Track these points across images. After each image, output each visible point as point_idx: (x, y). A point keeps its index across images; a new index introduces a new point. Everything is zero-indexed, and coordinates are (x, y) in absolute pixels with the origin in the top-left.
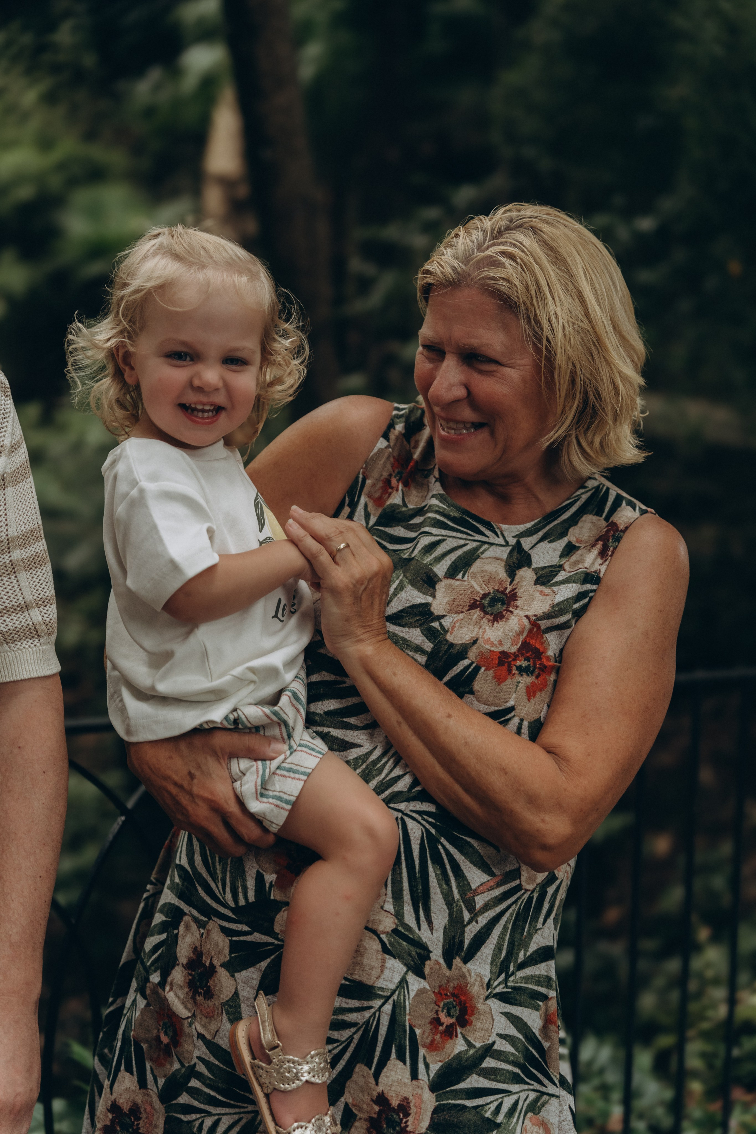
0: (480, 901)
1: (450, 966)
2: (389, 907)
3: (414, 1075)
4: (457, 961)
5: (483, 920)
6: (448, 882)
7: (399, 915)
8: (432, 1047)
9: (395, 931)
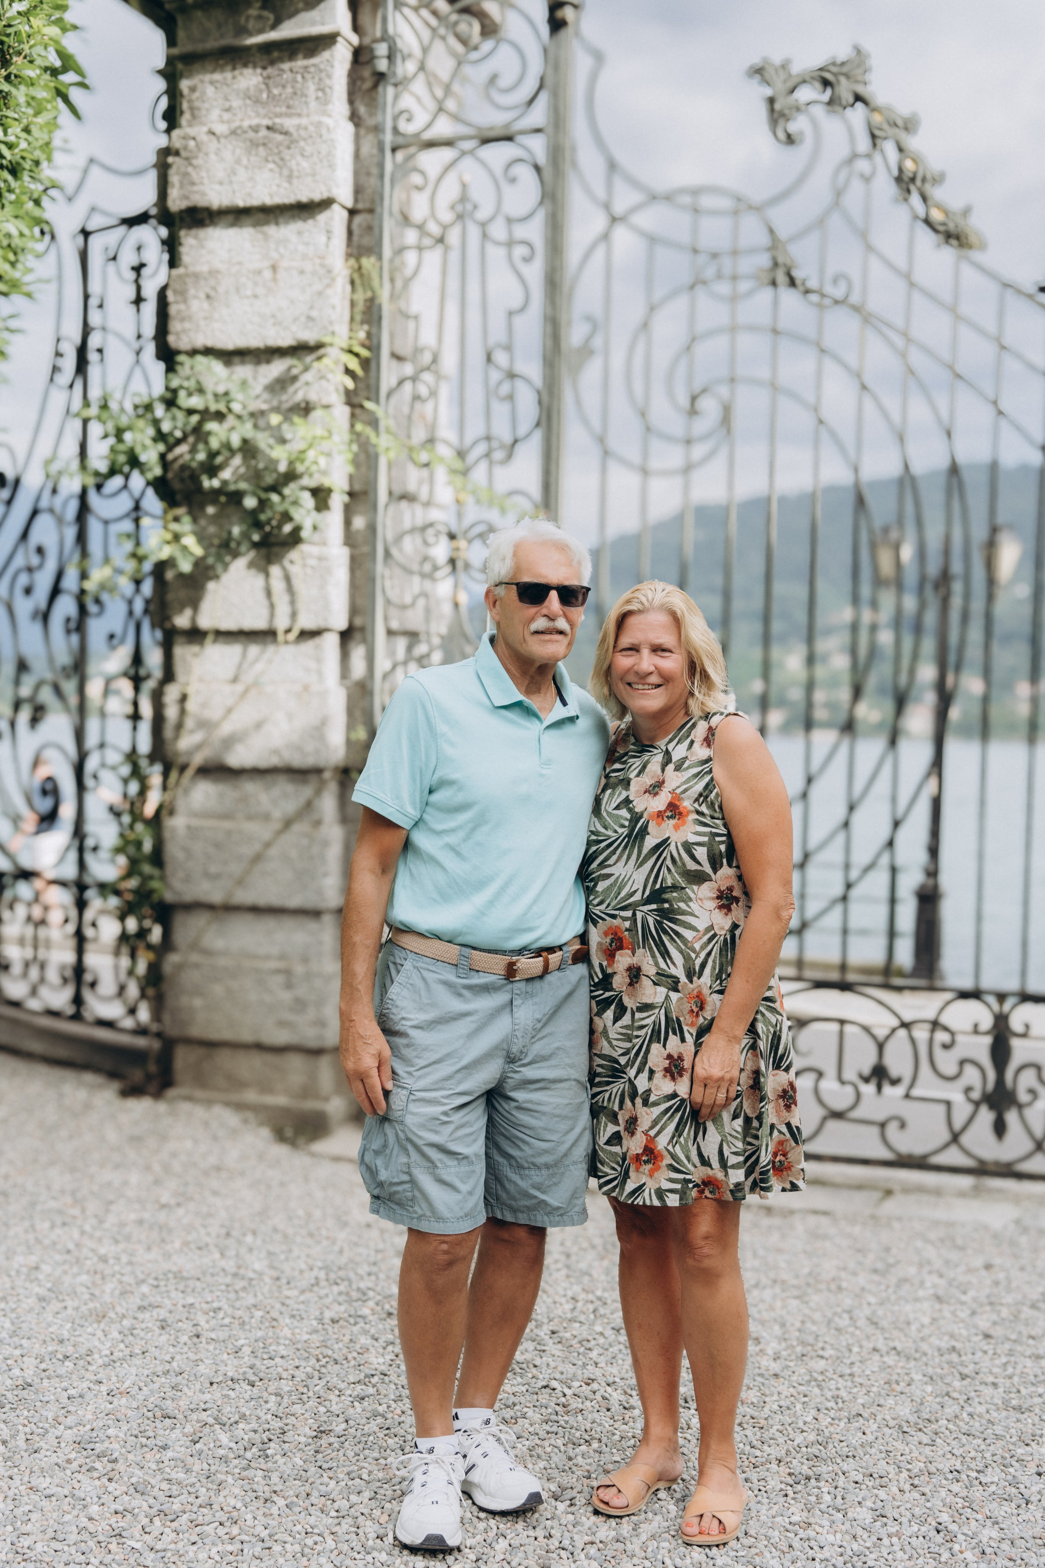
0: (697, 946)
1: (691, 982)
2: (651, 962)
3: (683, 1040)
4: (695, 979)
5: (703, 955)
6: (675, 941)
7: (657, 964)
8: (692, 1024)
9: (658, 973)
